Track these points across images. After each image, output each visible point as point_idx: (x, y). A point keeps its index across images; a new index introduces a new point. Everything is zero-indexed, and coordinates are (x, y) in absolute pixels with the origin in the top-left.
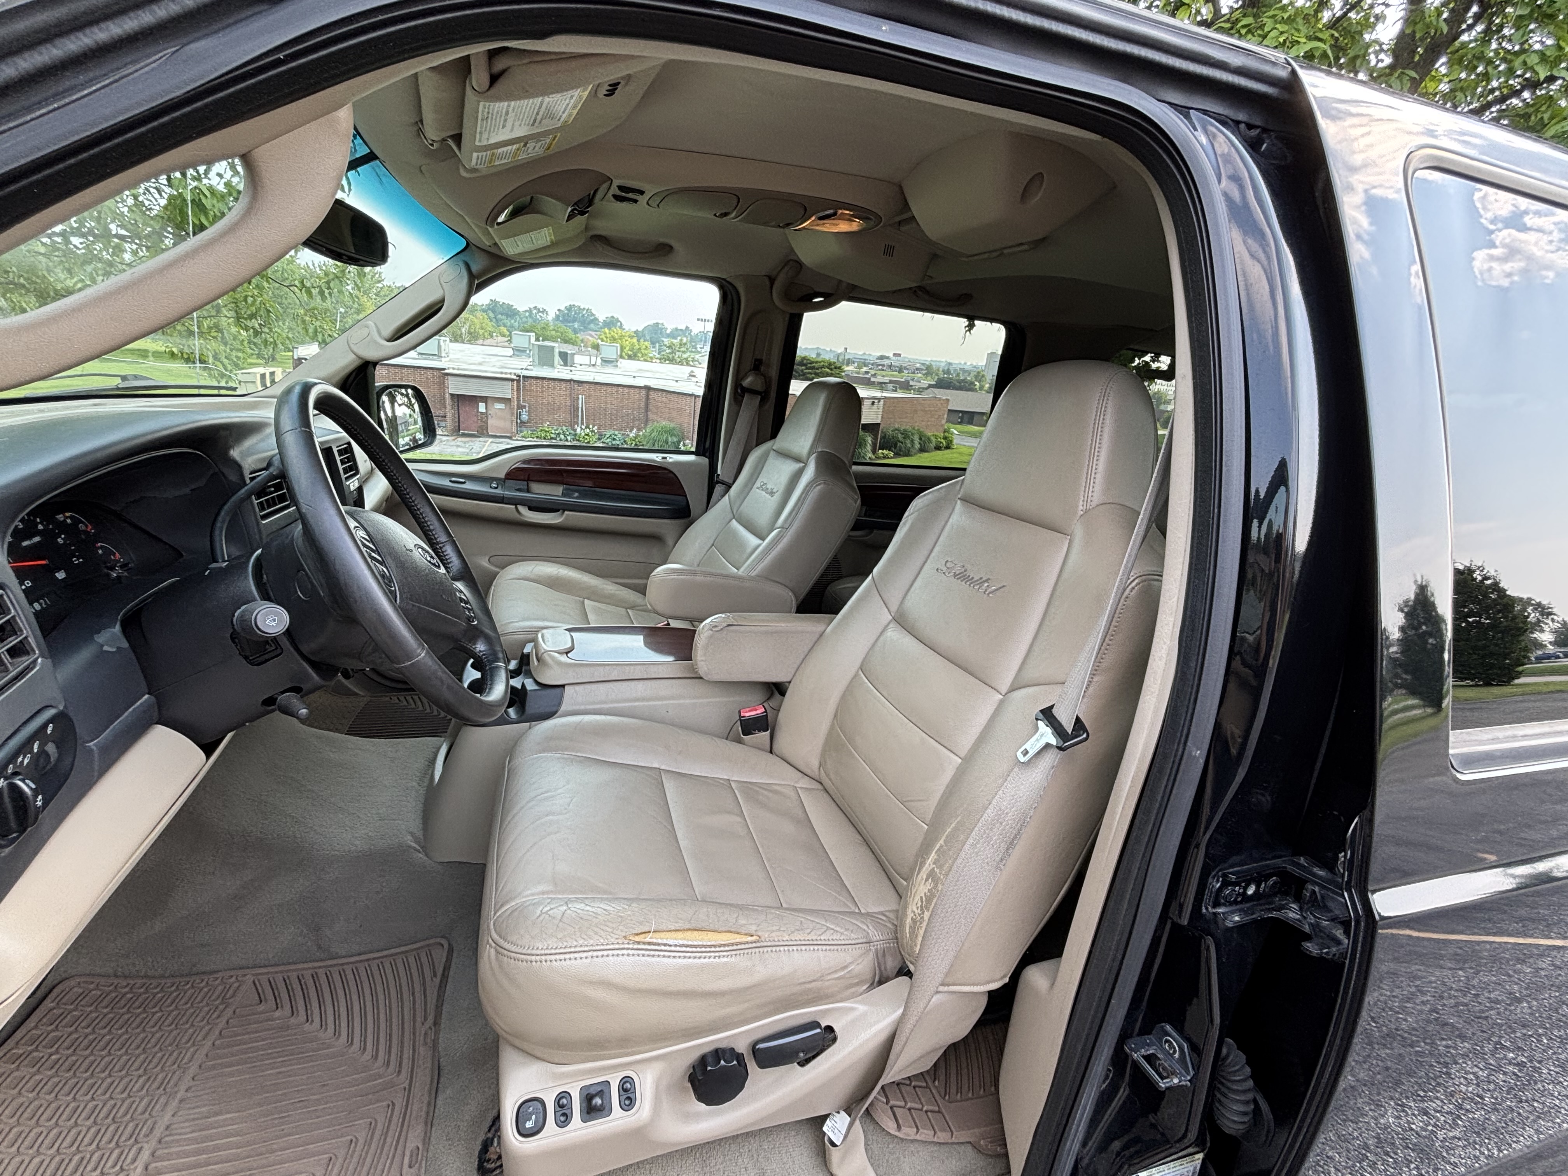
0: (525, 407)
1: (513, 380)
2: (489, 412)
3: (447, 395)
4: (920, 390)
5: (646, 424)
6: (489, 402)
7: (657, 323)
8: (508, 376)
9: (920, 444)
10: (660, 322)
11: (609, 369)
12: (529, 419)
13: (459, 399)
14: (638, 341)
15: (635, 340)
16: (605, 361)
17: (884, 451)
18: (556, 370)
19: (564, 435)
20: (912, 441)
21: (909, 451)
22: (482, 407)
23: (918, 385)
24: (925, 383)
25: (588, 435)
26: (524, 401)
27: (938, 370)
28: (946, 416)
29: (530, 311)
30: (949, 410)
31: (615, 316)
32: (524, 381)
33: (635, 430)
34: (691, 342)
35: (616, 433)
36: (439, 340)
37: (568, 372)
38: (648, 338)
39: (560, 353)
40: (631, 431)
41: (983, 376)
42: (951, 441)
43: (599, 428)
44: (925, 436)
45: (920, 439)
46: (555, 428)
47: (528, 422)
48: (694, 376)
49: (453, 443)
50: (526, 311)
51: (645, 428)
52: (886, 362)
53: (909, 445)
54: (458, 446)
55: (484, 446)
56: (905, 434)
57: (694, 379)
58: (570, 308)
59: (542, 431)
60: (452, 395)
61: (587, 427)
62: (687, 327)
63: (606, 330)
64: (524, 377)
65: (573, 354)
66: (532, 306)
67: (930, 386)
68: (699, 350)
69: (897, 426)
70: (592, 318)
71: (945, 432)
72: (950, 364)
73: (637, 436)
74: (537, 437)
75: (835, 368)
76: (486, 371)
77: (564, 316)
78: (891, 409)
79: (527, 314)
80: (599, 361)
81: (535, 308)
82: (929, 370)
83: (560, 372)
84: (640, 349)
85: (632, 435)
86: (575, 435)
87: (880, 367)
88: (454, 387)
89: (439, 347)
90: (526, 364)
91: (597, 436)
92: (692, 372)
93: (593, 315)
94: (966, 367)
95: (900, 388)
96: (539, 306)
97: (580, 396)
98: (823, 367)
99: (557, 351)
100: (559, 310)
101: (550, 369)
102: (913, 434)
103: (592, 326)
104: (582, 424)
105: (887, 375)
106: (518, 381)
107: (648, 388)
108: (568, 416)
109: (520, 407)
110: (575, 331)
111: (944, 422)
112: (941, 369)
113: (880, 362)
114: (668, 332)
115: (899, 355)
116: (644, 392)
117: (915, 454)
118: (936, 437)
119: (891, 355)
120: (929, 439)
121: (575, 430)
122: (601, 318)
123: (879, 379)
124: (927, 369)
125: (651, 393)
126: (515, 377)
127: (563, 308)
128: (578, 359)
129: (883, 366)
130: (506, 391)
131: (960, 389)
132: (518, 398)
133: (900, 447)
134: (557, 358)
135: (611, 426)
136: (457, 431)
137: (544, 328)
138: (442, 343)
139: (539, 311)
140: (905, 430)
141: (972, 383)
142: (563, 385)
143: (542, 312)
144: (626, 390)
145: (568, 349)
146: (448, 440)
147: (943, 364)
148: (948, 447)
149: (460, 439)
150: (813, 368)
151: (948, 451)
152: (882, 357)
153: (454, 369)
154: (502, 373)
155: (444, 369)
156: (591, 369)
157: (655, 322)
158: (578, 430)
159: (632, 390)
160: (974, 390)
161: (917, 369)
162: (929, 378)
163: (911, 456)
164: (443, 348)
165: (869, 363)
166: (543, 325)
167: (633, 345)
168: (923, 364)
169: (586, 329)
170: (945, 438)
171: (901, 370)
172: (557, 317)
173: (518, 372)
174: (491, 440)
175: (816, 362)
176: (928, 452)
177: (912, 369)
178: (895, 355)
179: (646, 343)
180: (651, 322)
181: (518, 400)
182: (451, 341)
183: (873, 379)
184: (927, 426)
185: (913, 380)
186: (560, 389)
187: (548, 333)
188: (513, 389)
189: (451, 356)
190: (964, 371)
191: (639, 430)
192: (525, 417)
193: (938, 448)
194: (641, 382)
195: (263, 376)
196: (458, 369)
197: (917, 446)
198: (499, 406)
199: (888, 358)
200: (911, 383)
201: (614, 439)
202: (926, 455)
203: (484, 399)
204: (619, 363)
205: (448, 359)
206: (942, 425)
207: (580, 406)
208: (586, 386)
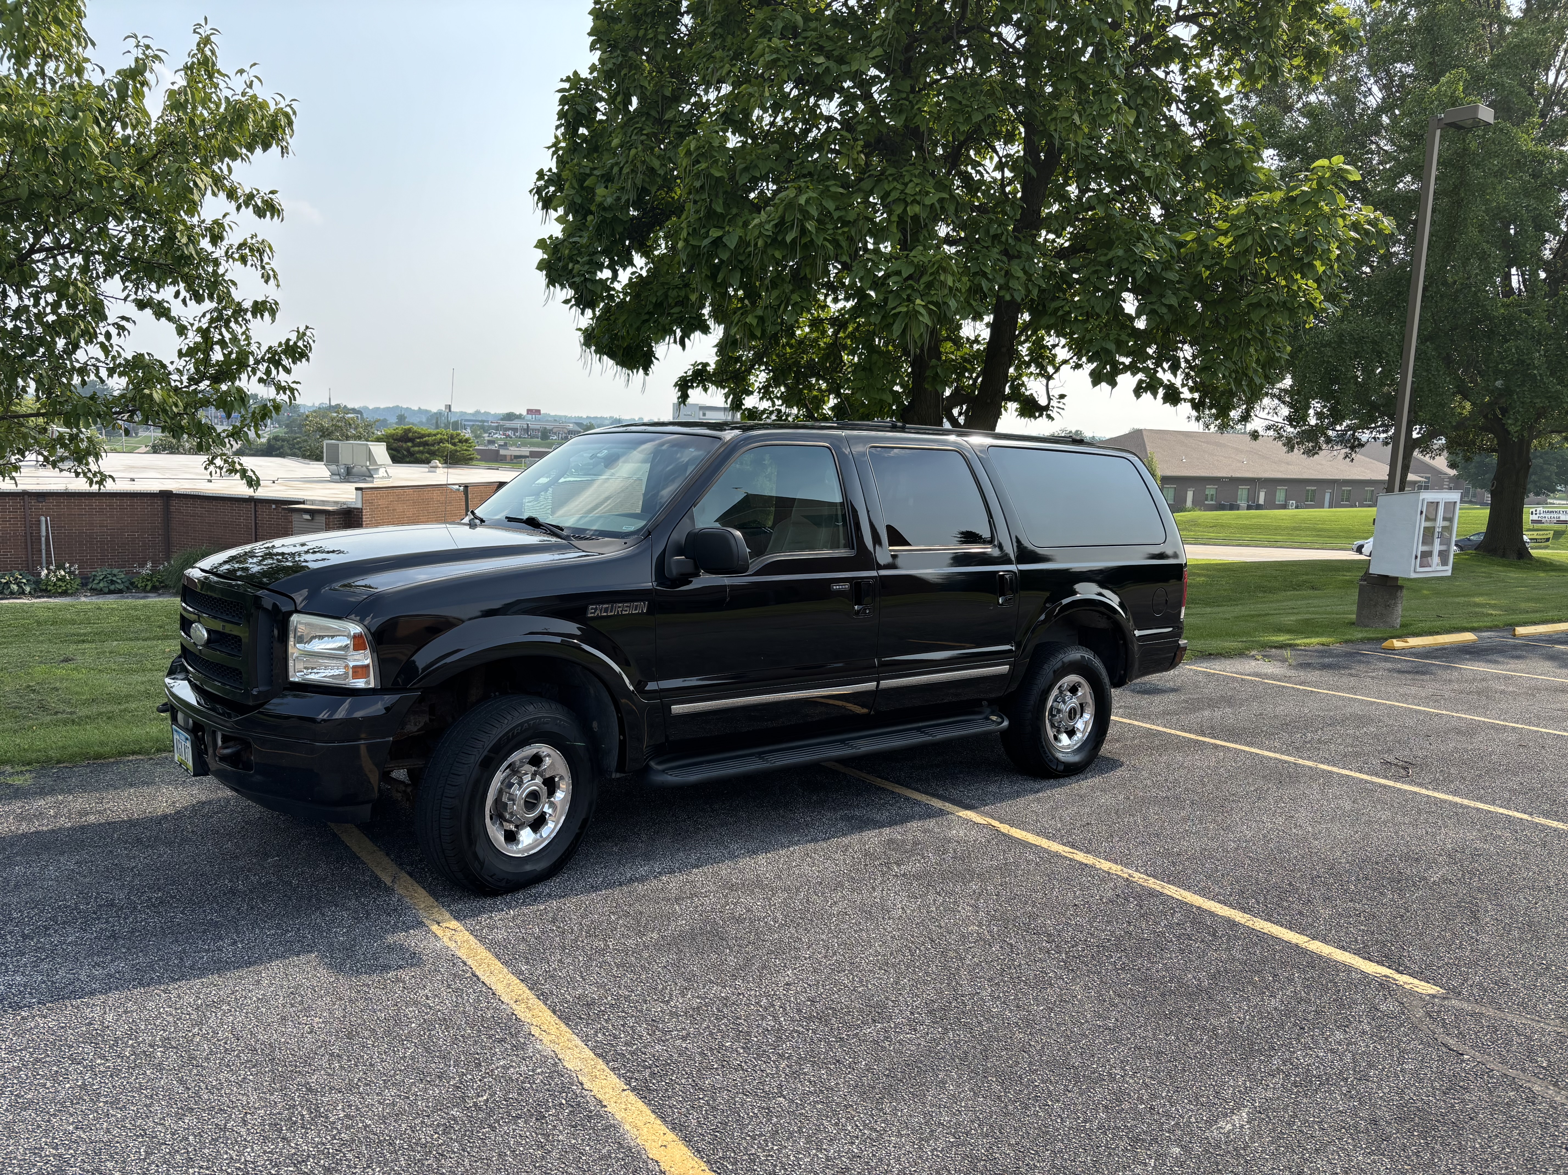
5: (168, 552)
19: (18, 584)
25: (62, 579)
33: (149, 565)
35: (115, 571)
40: (142, 565)
43: (82, 567)
51: (168, 559)
52: (517, 424)
61: (60, 566)
73: (154, 572)
75: (460, 441)
85: (144, 572)
86: (39, 582)
87: (510, 433)
91: (78, 581)
97: (43, 519)
98: (441, 441)
104: (50, 562)
107: (167, 495)
108: (23, 552)
113: (508, 424)
115: (538, 412)
116: (160, 501)
121: (37, 574)
123: (513, 451)
125: (175, 501)
129: (515, 429)
135: (105, 563)
144: (127, 501)
150: (426, 444)
152: (510, 417)
158: (44, 573)
159: (137, 501)
165: (490, 427)
175: (429, 435)
178: (529, 411)
183: (502, 452)
191: (156, 563)
194: (152, 487)
199: (519, 417)
201: (113, 582)
207: (44, 533)
208: (52, 501)
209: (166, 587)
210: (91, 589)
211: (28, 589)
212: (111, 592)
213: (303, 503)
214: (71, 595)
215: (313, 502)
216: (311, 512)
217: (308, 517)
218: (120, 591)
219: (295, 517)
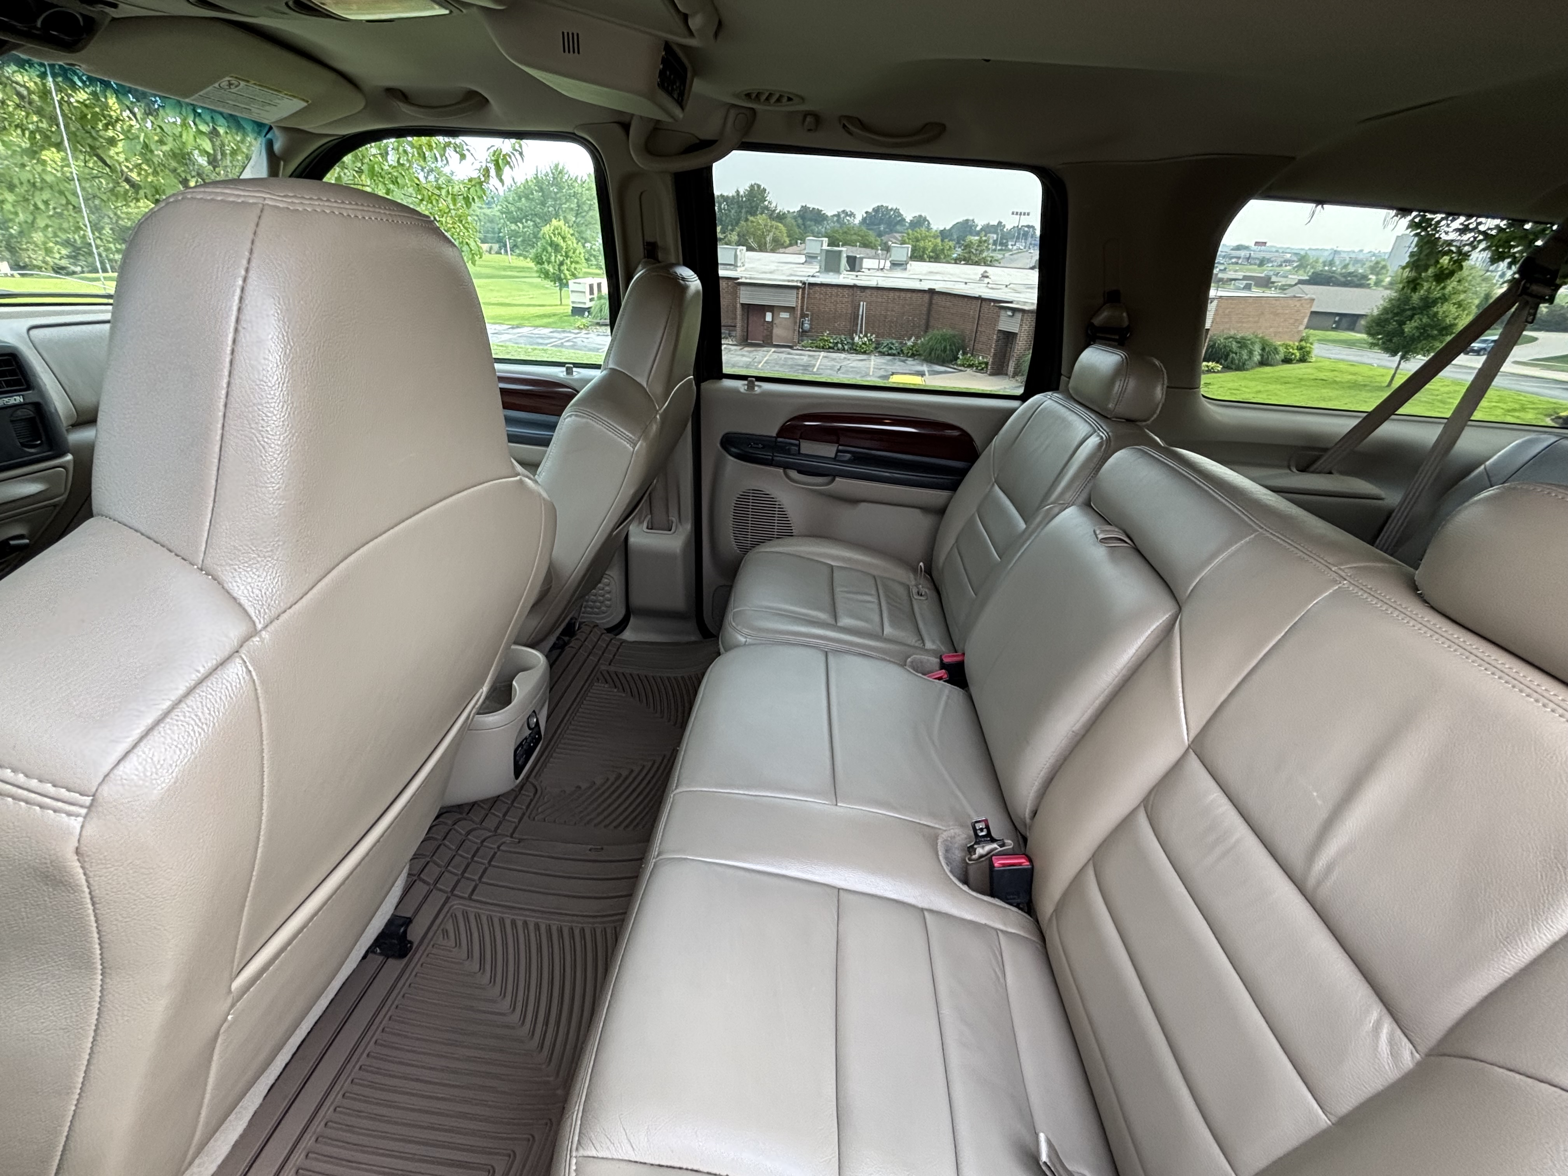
0: (807, 316)
1: (797, 288)
2: (775, 322)
3: (738, 305)
4: (1283, 288)
5: (926, 331)
6: (775, 309)
7: (967, 220)
8: (795, 284)
9: (1262, 356)
10: (971, 218)
11: (898, 273)
12: (811, 328)
13: (748, 308)
14: (942, 241)
15: (939, 240)
16: (895, 265)
17: (1210, 364)
18: (842, 276)
19: (842, 344)
20: (1251, 353)
21: (1244, 364)
22: (769, 317)
23: (1284, 281)
24: (1294, 278)
25: (864, 344)
26: (807, 310)
27: (1317, 261)
28: (1306, 320)
29: (838, 215)
30: (1313, 313)
31: (923, 215)
32: (809, 288)
33: (913, 338)
34: (1002, 239)
35: (894, 341)
36: (736, 249)
37: (854, 277)
38: (955, 237)
39: (848, 257)
40: (909, 339)
41: (1384, 267)
42: (1309, 353)
43: (877, 337)
44: (1270, 345)
45: (1263, 349)
46: (834, 337)
47: (809, 331)
48: (987, 277)
49: (739, 353)
50: (834, 215)
51: (924, 336)
52: (1242, 253)
53: (1245, 357)
54: (743, 356)
55: (765, 356)
56: (1242, 343)
57: (986, 280)
58: (877, 210)
59: (821, 340)
60: (742, 304)
61: (866, 336)
62: (1000, 223)
63: (910, 231)
64: (810, 284)
65: (862, 259)
66: (840, 210)
67: (1301, 282)
68: (1010, 247)
69: (1232, 333)
70: (898, 219)
71: (1301, 340)
72: (1336, 252)
73: (915, 344)
74: (816, 347)
76: (775, 280)
77: (871, 218)
78: (1227, 311)
79: (835, 218)
80: (888, 264)
81: (843, 211)
82: (1302, 261)
83: (845, 278)
84: (943, 249)
85: (910, 343)
86: (853, 344)
87: (1234, 260)
88: (746, 296)
89: (736, 256)
90: (815, 271)
91: (874, 345)
92: (986, 272)
93: (900, 215)
94: (1361, 256)
95: (1257, 285)
96: (848, 210)
97: (862, 303)
99: (844, 255)
100: (866, 213)
101: (836, 276)
102: (1253, 343)
103: (898, 227)
104: (861, 332)
105: (1241, 270)
106: (804, 289)
107: (932, 292)
108: (848, 324)
109: (803, 316)
110: (880, 235)
111: (1302, 327)
112: (1321, 261)
113: (1234, 253)
114: (978, 228)
115: (1264, 243)
116: (927, 296)
117: (1252, 368)
118: (1287, 346)
119: (1251, 244)
120: (1276, 349)
121: (853, 339)
122: (908, 218)
124: (1299, 260)
125: (936, 297)
126: (800, 284)
127: (870, 210)
128: (867, 263)
129: (1239, 258)
130: (791, 299)
131: (1346, 284)
132: (802, 307)
133: (1233, 358)
134: (844, 261)
135: (890, 335)
136: (745, 341)
137: (845, 232)
138: (738, 253)
139: (847, 215)
140: (1243, 338)
141: (1365, 277)
142: (846, 291)
143: (850, 216)
144: (909, 295)
145: (857, 252)
146: (736, 350)
147: (1326, 253)
148: (1303, 360)
149: (746, 349)
151: (1302, 365)
152: (1238, 247)
153: (746, 278)
154: (789, 281)
155: (738, 279)
156: (880, 273)
157: (965, 218)
158: (856, 338)
159: (914, 295)
160: (1368, 286)
161: (1285, 261)
162: (1301, 272)
163: (1247, 370)
164: (739, 257)
166: (846, 230)
167: (936, 246)
168: (1296, 254)
169: (892, 231)
170: (1300, 348)
171: (1262, 263)
172: (864, 219)
173: (804, 279)
174: (773, 349)
176: (1271, 365)
177: (1279, 260)
178: (1257, 243)
179: (951, 243)
180: (960, 220)
181: (802, 309)
182: (747, 250)
184: (1276, 334)
185: (1277, 275)
186: (843, 296)
187: (849, 237)
188: (797, 298)
189: (747, 265)
190: (1356, 261)
191: (918, 338)
192: (807, 326)
193: (1287, 361)
194: (925, 286)
195: (591, 286)
196: (750, 278)
197: (1257, 358)
198: (785, 315)
199: (1246, 248)
200: (1274, 279)
201: (891, 348)
202: (1267, 369)
203: (771, 308)
204: (908, 266)
205: (743, 269)
206: (1299, 332)
207: (861, 313)
208: (868, 292)
209: (920, 355)
210: (880, 352)
211: (846, 347)
212: (889, 355)
213: (1011, 302)
214: (868, 354)
215: (1018, 303)
216: (1014, 310)
217: (1010, 313)
218: (894, 355)
219: (1003, 312)
